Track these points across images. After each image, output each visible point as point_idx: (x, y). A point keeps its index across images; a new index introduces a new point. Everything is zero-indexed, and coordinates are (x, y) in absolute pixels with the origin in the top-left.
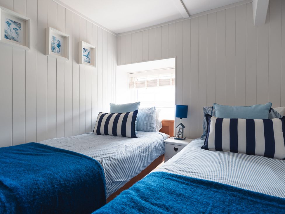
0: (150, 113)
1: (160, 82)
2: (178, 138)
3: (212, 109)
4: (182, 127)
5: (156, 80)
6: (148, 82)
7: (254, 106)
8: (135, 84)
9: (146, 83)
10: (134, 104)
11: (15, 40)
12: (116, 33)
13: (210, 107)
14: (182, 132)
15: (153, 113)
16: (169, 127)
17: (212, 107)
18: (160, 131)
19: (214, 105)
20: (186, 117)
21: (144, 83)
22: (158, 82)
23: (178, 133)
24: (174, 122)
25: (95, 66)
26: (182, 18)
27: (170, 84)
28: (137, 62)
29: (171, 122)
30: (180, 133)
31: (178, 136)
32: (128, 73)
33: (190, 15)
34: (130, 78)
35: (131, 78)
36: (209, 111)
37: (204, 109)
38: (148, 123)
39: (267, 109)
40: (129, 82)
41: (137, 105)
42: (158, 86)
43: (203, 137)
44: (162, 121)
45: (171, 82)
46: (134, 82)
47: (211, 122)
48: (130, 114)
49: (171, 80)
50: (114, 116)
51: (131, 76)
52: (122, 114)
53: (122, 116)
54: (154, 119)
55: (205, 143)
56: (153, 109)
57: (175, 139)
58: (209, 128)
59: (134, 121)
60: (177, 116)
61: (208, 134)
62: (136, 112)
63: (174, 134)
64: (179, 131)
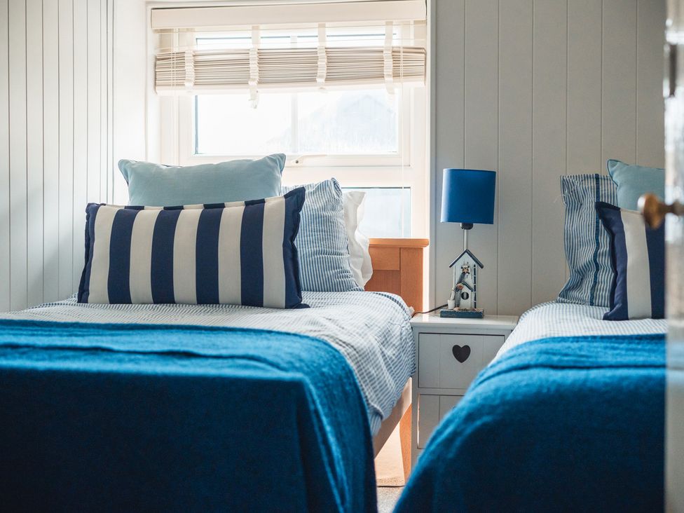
0: (324, 209)
1: (330, 60)
2: (456, 309)
3: (598, 183)
4: (472, 262)
5: (314, 51)
6: (264, 58)
8: (189, 67)
9: (254, 66)
10: (262, 163)
13: (587, 177)
14: (472, 285)
15: (333, 209)
16: (399, 271)
17: (597, 178)
19: (613, 166)
20: (488, 218)
21: (245, 62)
22: (322, 63)
23: (457, 289)
24: (426, 251)
27: (383, 76)
29: (409, 250)
30: (465, 290)
31: (457, 305)
32: (147, 3)
34: (156, 31)
35: (162, 31)
36: (585, 191)
37: (565, 184)
38: (320, 253)
40: (153, 52)
41: (273, 168)
42: (320, 80)
43: (566, 295)
44: (371, 247)
45: (388, 63)
46: (181, 56)
47: (626, 227)
48: (267, 206)
49: (387, 56)
50: (190, 216)
51: (164, 20)
52: (222, 206)
53: (233, 213)
54: (342, 236)
55: (616, 300)
56: (330, 188)
57: (444, 315)
58: (618, 249)
59: (293, 238)
60: (452, 218)
61: (619, 270)
62: (296, 199)
63: (426, 306)
64: (461, 280)
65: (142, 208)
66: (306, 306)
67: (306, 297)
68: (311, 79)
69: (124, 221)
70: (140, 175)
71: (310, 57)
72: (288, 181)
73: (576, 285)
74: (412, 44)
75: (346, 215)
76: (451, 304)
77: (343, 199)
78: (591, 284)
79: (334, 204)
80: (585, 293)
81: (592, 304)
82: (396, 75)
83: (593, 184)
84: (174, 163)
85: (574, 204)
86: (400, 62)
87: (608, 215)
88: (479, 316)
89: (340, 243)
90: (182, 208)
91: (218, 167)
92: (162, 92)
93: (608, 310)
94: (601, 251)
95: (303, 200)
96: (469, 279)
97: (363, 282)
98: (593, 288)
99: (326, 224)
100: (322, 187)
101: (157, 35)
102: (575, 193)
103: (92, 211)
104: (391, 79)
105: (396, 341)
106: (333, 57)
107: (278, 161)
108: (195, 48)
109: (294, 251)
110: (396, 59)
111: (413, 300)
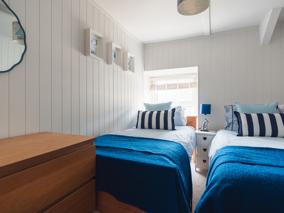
0: (179, 111)
4: (206, 121)
6: (168, 85)
7: (266, 104)
8: (156, 87)
10: (168, 103)
11: (95, 54)
12: (143, 44)
13: (230, 106)
15: (180, 111)
16: (192, 122)
17: (232, 106)
18: (187, 125)
19: (236, 104)
20: (209, 113)
21: (165, 86)
22: (178, 86)
23: (203, 126)
24: (197, 119)
25: (134, 72)
26: (204, 35)
27: (188, 87)
28: (163, 69)
29: (194, 118)
30: (205, 126)
31: (204, 129)
32: (149, 77)
33: (210, 34)
36: (230, 108)
37: (225, 107)
38: (178, 119)
39: (275, 106)
40: (150, 85)
41: (170, 104)
42: (178, 88)
43: (226, 128)
44: (187, 117)
45: (190, 85)
46: (155, 85)
47: (241, 117)
48: (168, 111)
49: (189, 84)
50: (155, 113)
51: (152, 79)
52: (161, 111)
53: (162, 113)
54: (182, 116)
55: (240, 132)
56: (180, 107)
57: (201, 131)
58: (239, 121)
59: (173, 117)
60: (202, 113)
61: (240, 125)
62: (174, 110)
63: (197, 128)
64: (204, 124)
65: (147, 112)
66: (176, 130)
67: (176, 127)
68: (176, 88)
69: (144, 114)
70: (147, 106)
71: (176, 85)
72: (172, 106)
73: (228, 126)
74: (194, 82)
75: (183, 112)
76: (202, 129)
77: (182, 109)
78: (232, 126)
79: (180, 110)
80: (230, 128)
81: (232, 130)
82: (191, 87)
83: (231, 107)
84: (153, 103)
85: (227, 111)
86: (192, 85)
87: (237, 114)
88: (208, 131)
89: (182, 117)
90: (153, 112)
91: (160, 104)
92: (152, 91)
93: (238, 134)
94: (234, 120)
95: (175, 110)
96: (206, 124)
97: (186, 124)
98: (232, 127)
99: (179, 114)
100: (178, 107)
101: (151, 82)
102: (228, 109)
103: (139, 112)
104: (190, 88)
105: (193, 138)
106: (180, 85)
107: (170, 103)
108: (157, 84)
109: (173, 120)
110: (191, 84)
111: (195, 127)
